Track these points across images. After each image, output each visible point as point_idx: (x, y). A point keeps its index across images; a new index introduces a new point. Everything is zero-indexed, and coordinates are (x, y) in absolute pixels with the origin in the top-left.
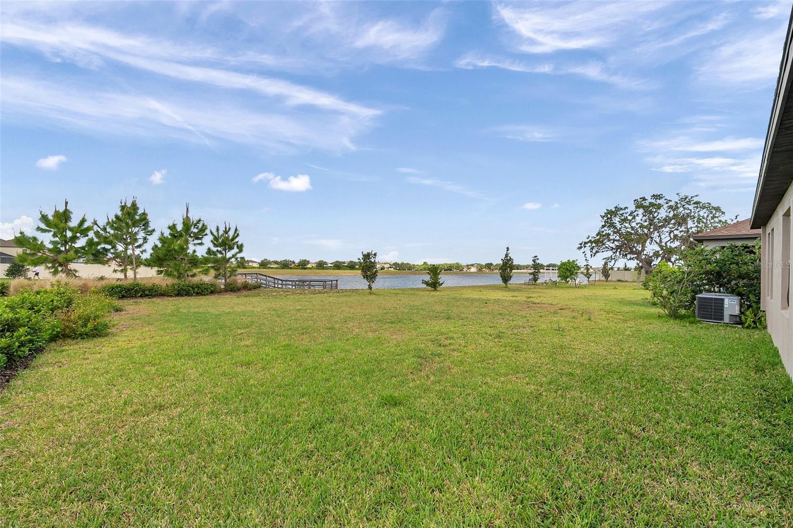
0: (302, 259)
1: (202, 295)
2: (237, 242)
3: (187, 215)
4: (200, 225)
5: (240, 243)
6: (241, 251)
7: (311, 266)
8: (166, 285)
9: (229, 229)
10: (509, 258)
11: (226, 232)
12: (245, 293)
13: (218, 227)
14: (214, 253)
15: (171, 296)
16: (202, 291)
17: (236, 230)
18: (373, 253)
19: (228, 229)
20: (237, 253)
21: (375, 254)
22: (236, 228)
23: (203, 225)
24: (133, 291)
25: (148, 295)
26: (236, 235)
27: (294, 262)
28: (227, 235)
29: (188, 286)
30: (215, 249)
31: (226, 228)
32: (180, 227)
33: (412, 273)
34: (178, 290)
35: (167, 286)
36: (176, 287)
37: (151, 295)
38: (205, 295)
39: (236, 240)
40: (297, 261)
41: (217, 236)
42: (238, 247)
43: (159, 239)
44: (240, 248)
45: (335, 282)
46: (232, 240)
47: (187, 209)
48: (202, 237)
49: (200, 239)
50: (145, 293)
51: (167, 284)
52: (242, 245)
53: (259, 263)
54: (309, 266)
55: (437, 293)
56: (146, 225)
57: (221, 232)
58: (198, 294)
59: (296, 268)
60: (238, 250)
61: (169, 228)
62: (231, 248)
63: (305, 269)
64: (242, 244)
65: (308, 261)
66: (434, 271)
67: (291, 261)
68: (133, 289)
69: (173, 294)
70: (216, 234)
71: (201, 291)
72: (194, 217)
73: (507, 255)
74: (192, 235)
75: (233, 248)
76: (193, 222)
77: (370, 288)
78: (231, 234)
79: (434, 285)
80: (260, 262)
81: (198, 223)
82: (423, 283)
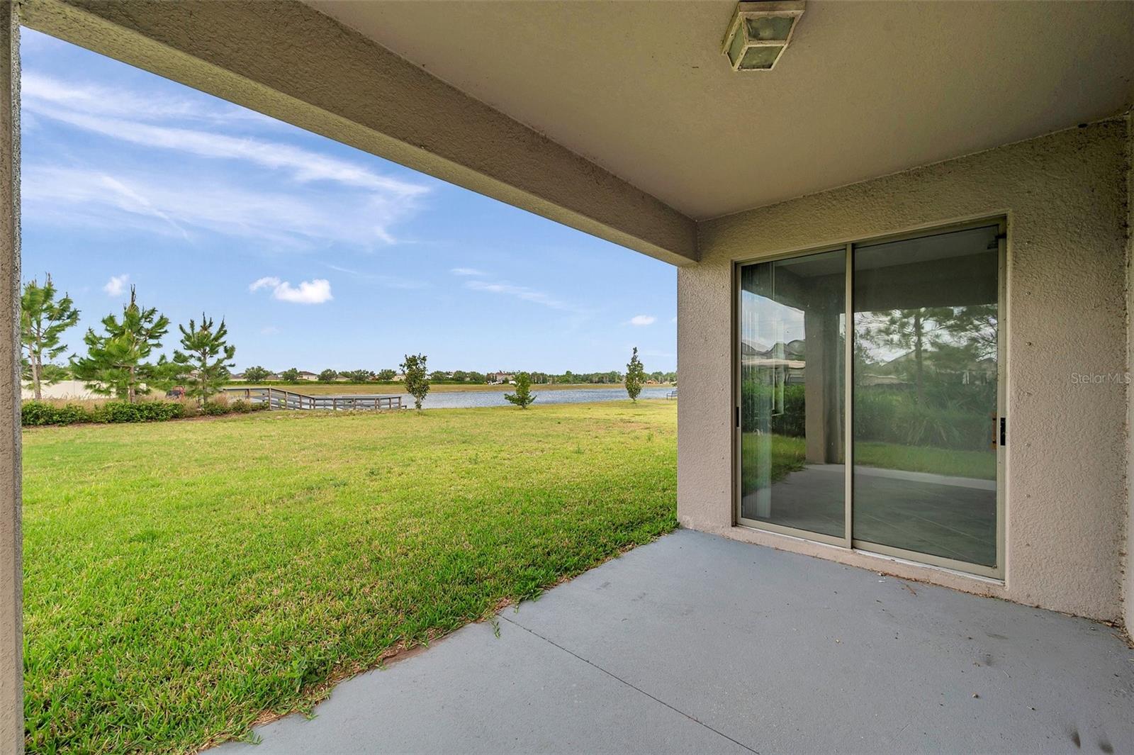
0: (384, 369)
1: (156, 420)
2: (225, 342)
3: (133, 301)
4: (156, 318)
5: (229, 345)
6: (230, 357)
7: (398, 380)
8: (93, 407)
9: (211, 323)
10: (637, 363)
11: (205, 328)
12: (234, 416)
13: (192, 322)
14: (185, 360)
15: (102, 422)
16: (157, 415)
17: (223, 325)
18: (422, 357)
19: (208, 323)
20: (224, 359)
21: (424, 359)
22: (223, 323)
23: (162, 318)
24: (31, 416)
25: (59, 422)
26: (222, 332)
27: (372, 374)
28: (206, 332)
29: (131, 408)
30: (187, 353)
31: (205, 321)
32: (120, 320)
33: (547, 388)
34: (114, 414)
35: (97, 408)
36: (110, 409)
37: (63, 422)
38: (162, 420)
39: (222, 340)
40: (377, 373)
41: (191, 334)
42: (226, 350)
43: (84, 339)
44: (230, 352)
45: (398, 399)
46: (216, 339)
47: (133, 293)
48: (160, 335)
49: (157, 337)
50: (52, 419)
51: (95, 406)
52: (233, 349)
53: (318, 376)
54: (396, 379)
55: (525, 412)
56: (74, 317)
57: (198, 329)
58: (150, 419)
59: (376, 383)
60: (225, 355)
61: (104, 321)
62: (214, 351)
63: (389, 383)
64: (232, 346)
65: (394, 372)
66: (525, 381)
67: (367, 372)
68: (30, 412)
69: (103, 420)
70: (189, 331)
71: (154, 414)
72: (143, 305)
73: (634, 359)
74: (144, 333)
75: (217, 352)
76: (143, 313)
77: (419, 406)
78: (214, 331)
79: (522, 401)
80: (320, 374)
81: (151, 314)
82: (506, 398)
